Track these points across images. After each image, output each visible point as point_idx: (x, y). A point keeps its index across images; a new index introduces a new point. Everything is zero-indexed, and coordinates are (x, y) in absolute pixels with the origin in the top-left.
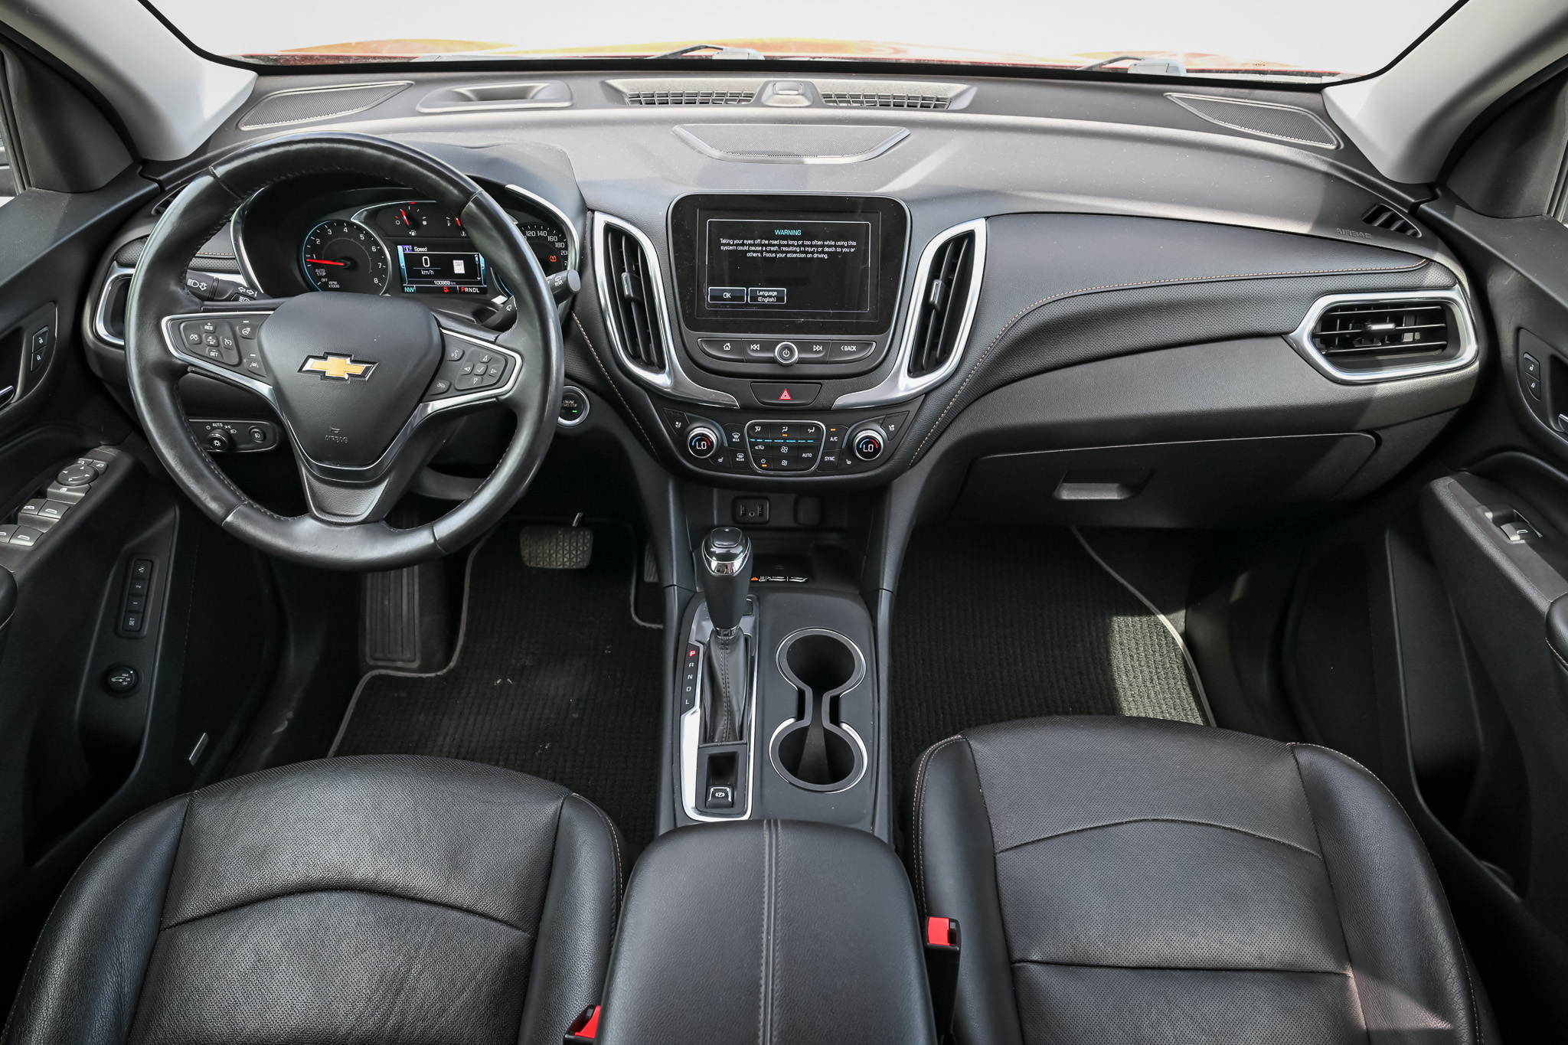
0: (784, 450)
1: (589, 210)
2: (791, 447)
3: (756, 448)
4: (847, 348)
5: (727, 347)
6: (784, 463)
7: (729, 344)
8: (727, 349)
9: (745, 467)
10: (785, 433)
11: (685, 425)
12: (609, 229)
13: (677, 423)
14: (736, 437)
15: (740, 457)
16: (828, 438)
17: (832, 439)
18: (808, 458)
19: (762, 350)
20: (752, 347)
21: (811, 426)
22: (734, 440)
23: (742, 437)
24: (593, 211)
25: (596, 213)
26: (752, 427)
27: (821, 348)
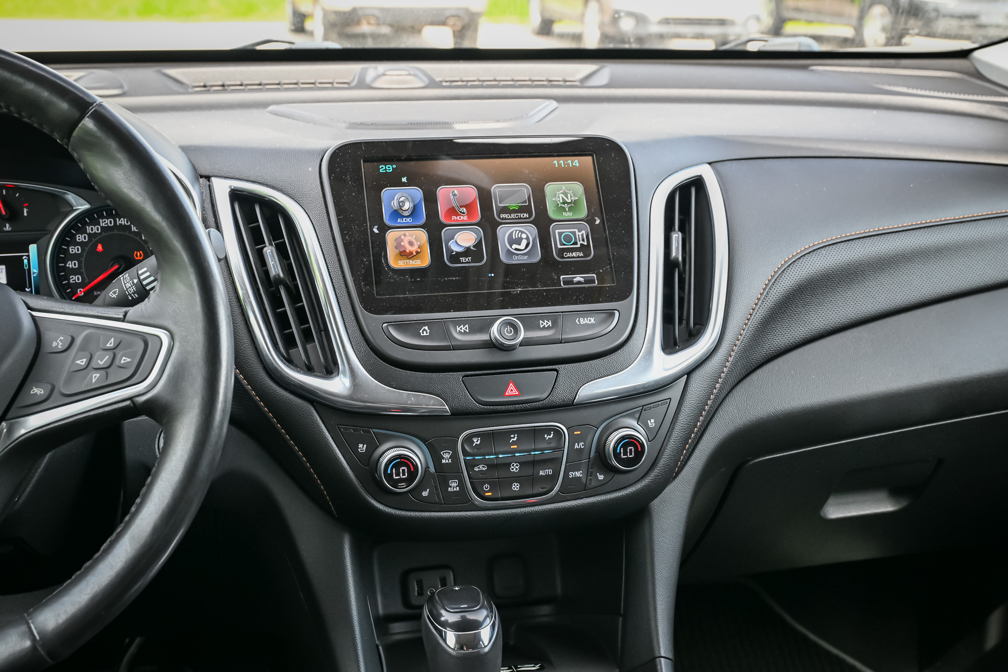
0: (515, 468)
1: (202, 177)
2: (523, 464)
3: (476, 469)
4: (583, 321)
5: (425, 331)
6: (516, 487)
7: (426, 328)
8: (425, 334)
9: (461, 500)
10: (514, 443)
11: (372, 448)
12: (236, 196)
13: (361, 446)
14: (446, 457)
15: (454, 486)
16: (571, 445)
17: (576, 446)
18: (547, 476)
19: (473, 331)
20: (458, 329)
21: (548, 430)
22: (443, 461)
23: (455, 456)
24: (208, 178)
25: (213, 179)
26: (469, 439)
27: (550, 323)
